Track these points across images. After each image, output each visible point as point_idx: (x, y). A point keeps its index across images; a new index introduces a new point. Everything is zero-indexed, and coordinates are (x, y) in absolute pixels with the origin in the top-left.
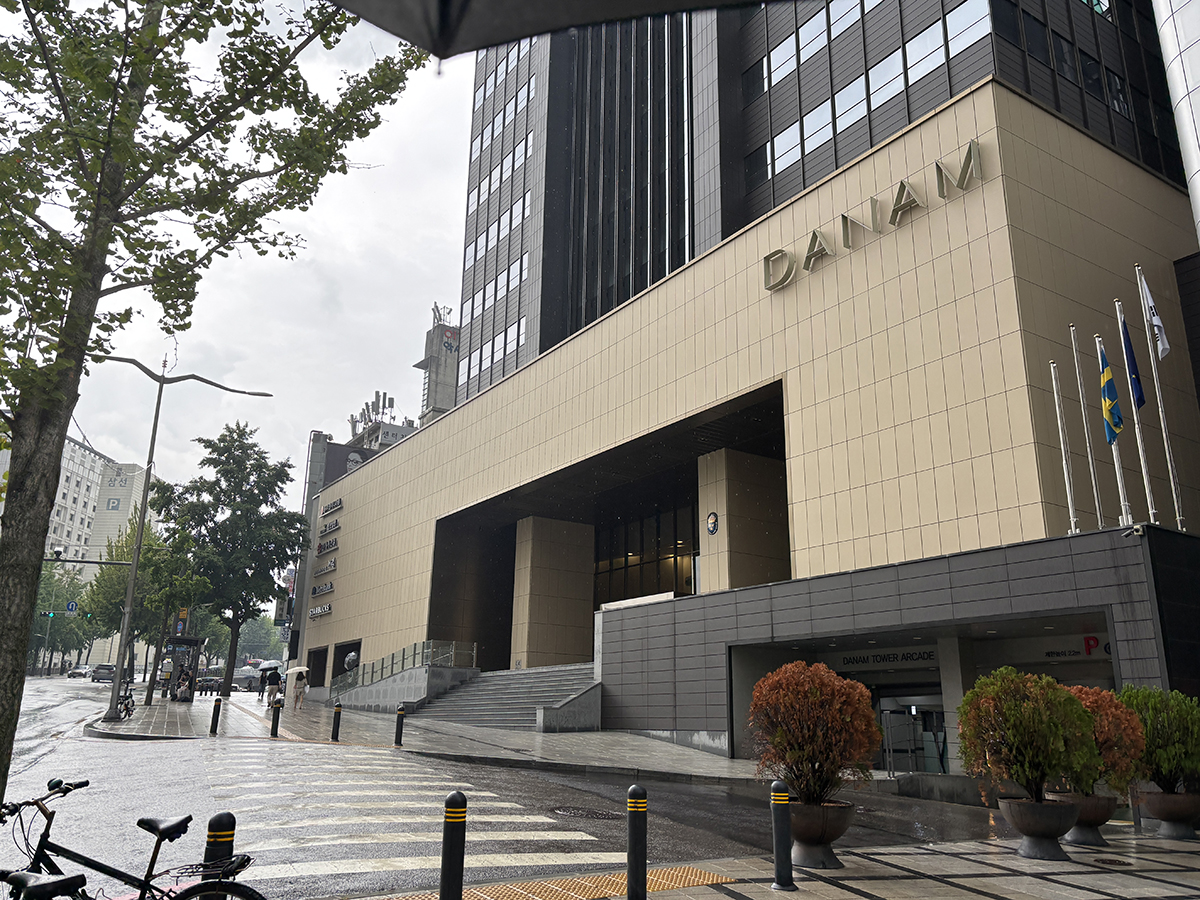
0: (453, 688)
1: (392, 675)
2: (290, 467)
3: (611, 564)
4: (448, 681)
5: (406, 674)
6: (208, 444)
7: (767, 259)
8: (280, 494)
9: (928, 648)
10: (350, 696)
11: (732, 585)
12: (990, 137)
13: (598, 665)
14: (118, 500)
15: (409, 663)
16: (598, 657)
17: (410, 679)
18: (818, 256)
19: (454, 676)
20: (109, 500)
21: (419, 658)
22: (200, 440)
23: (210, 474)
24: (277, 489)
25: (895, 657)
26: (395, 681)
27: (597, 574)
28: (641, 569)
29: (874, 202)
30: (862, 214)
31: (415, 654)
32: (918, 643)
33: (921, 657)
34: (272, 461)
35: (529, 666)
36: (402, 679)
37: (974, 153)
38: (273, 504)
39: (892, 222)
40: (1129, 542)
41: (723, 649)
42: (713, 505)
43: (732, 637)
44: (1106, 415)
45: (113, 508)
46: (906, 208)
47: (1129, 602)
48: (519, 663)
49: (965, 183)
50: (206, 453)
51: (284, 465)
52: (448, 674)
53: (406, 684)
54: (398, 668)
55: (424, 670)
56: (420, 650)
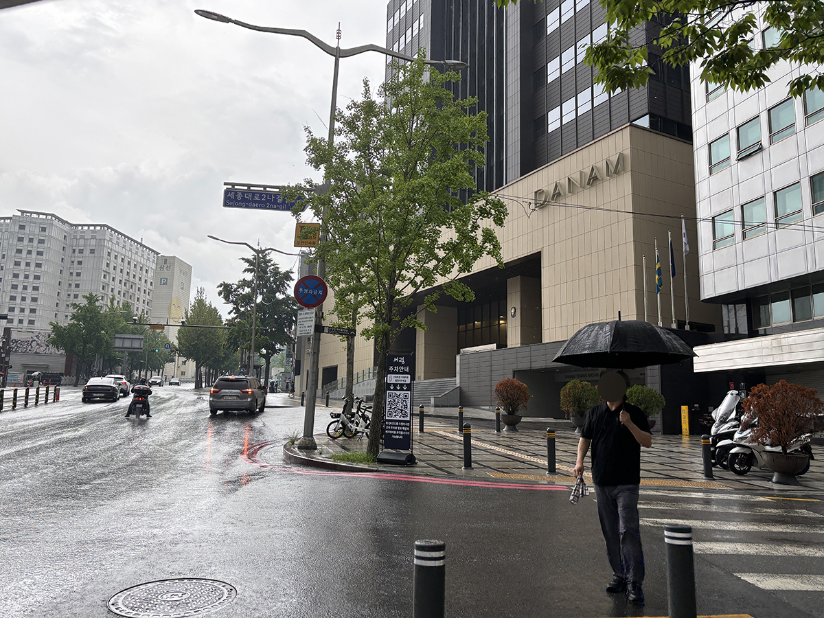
1: (358, 383)
2: (292, 273)
3: (466, 326)
5: (366, 382)
6: (247, 261)
7: (536, 192)
8: (288, 287)
10: (336, 393)
11: (521, 344)
12: (628, 152)
13: (458, 379)
14: (167, 279)
15: (366, 378)
16: (458, 375)
17: (368, 384)
18: (557, 195)
20: (161, 279)
21: (371, 375)
22: (243, 259)
23: (249, 277)
24: (286, 285)
26: (359, 386)
27: (459, 332)
28: (482, 331)
29: (581, 173)
30: (576, 177)
31: (369, 373)
33: (595, 375)
34: (282, 270)
35: (425, 379)
36: (363, 385)
37: (621, 158)
38: (284, 293)
39: (588, 184)
41: (511, 372)
42: (514, 303)
43: (515, 367)
44: (656, 282)
45: (164, 284)
46: (593, 179)
48: (419, 378)
49: (617, 172)
50: (246, 265)
51: (288, 272)
53: (365, 387)
54: (360, 380)
55: (374, 380)
56: (371, 371)
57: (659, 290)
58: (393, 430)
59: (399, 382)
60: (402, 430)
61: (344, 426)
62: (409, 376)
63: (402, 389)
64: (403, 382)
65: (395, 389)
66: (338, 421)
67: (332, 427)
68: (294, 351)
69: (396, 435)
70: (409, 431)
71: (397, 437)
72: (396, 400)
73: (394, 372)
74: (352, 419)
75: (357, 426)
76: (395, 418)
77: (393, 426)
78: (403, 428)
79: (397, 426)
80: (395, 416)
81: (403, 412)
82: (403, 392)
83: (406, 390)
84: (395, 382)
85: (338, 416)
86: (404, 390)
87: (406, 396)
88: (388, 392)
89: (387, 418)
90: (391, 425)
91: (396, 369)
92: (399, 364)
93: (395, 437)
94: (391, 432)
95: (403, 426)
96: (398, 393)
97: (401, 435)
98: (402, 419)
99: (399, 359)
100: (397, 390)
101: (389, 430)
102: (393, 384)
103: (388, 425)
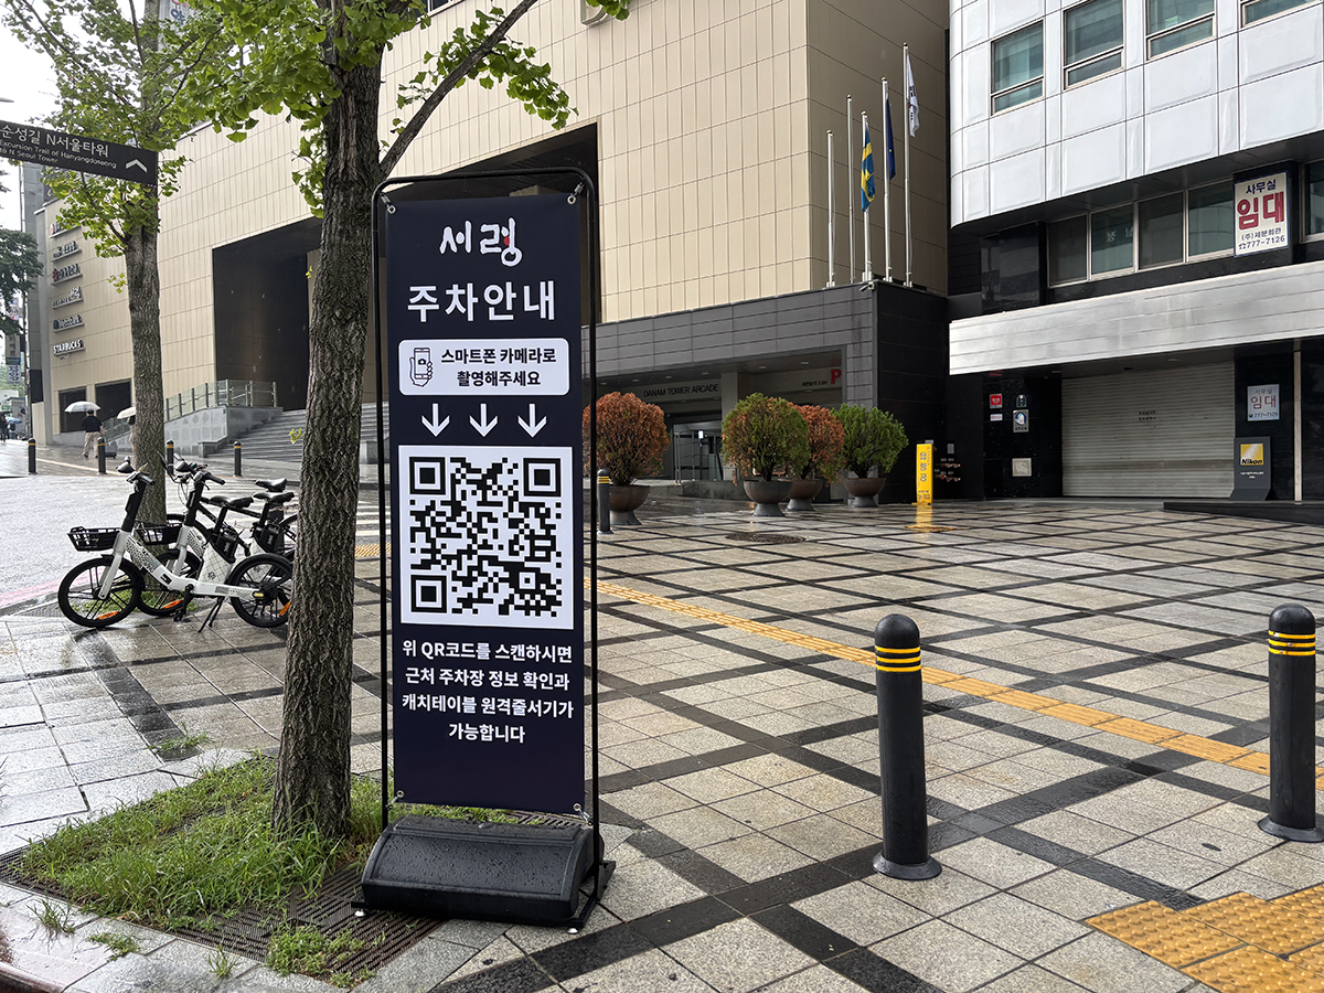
0: (255, 427)
1: (181, 416)
4: (249, 421)
5: (200, 415)
9: (713, 382)
15: (201, 404)
17: (204, 419)
19: (255, 416)
21: (212, 399)
25: (687, 389)
26: (186, 422)
31: (207, 395)
32: (706, 377)
33: (708, 388)
36: (196, 420)
40: (864, 295)
44: (863, 185)
47: (858, 342)
52: (248, 414)
53: (200, 425)
54: (187, 409)
55: (221, 410)
56: (212, 390)
57: (867, 204)
58: (456, 689)
59: (488, 389)
60: (522, 692)
61: (136, 576)
62: (561, 346)
63: (508, 434)
64: (514, 389)
65: (460, 434)
66: (107, 561)
67: (82, 580)
68: (23, 349)
69: (477, 719)
70: (575, 694)
71: (487, 733)
72: (471, 504)
73: (444, 326)
74: (172, 546)
75: (193, 574)
76: (467, 619)
77: (456, 664)
78: (530, 679)
79: (486, 666)
80: (467, 602)
81: (527, 581)
82: (516, 454)
83: (541, 440)
84: (454, 389)
85: (105, 539)
86: (523, 439)
87: (542, 477)
88: (405, 452)
89: (408, 617)
90: (439, 663)
91: (463, 300)
92: (482, 270)
93: (471, 733)
94: (441, 703)
95: (530, 665)
96: (482, 457)
97: (514, 721)
98: (516, 620)
99: (477, 237)
100: (475, 439)
101: (423, 688)
102: (443, 401)
103: (421, 661)
